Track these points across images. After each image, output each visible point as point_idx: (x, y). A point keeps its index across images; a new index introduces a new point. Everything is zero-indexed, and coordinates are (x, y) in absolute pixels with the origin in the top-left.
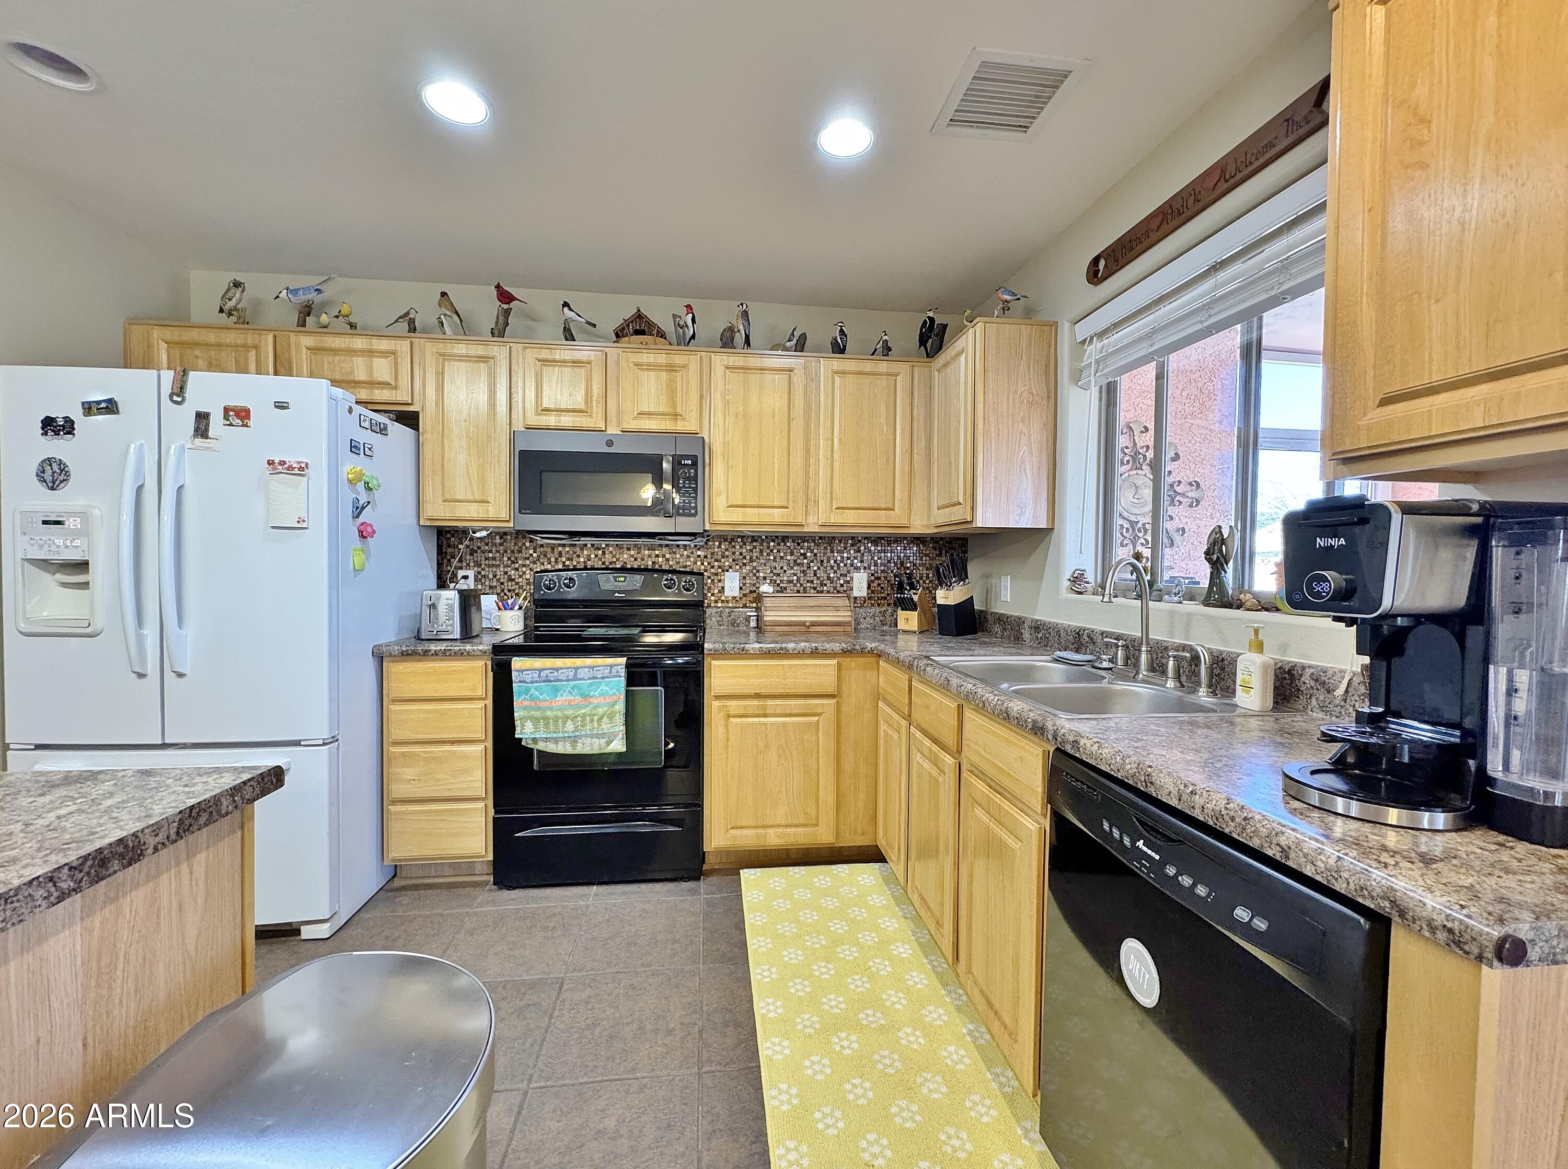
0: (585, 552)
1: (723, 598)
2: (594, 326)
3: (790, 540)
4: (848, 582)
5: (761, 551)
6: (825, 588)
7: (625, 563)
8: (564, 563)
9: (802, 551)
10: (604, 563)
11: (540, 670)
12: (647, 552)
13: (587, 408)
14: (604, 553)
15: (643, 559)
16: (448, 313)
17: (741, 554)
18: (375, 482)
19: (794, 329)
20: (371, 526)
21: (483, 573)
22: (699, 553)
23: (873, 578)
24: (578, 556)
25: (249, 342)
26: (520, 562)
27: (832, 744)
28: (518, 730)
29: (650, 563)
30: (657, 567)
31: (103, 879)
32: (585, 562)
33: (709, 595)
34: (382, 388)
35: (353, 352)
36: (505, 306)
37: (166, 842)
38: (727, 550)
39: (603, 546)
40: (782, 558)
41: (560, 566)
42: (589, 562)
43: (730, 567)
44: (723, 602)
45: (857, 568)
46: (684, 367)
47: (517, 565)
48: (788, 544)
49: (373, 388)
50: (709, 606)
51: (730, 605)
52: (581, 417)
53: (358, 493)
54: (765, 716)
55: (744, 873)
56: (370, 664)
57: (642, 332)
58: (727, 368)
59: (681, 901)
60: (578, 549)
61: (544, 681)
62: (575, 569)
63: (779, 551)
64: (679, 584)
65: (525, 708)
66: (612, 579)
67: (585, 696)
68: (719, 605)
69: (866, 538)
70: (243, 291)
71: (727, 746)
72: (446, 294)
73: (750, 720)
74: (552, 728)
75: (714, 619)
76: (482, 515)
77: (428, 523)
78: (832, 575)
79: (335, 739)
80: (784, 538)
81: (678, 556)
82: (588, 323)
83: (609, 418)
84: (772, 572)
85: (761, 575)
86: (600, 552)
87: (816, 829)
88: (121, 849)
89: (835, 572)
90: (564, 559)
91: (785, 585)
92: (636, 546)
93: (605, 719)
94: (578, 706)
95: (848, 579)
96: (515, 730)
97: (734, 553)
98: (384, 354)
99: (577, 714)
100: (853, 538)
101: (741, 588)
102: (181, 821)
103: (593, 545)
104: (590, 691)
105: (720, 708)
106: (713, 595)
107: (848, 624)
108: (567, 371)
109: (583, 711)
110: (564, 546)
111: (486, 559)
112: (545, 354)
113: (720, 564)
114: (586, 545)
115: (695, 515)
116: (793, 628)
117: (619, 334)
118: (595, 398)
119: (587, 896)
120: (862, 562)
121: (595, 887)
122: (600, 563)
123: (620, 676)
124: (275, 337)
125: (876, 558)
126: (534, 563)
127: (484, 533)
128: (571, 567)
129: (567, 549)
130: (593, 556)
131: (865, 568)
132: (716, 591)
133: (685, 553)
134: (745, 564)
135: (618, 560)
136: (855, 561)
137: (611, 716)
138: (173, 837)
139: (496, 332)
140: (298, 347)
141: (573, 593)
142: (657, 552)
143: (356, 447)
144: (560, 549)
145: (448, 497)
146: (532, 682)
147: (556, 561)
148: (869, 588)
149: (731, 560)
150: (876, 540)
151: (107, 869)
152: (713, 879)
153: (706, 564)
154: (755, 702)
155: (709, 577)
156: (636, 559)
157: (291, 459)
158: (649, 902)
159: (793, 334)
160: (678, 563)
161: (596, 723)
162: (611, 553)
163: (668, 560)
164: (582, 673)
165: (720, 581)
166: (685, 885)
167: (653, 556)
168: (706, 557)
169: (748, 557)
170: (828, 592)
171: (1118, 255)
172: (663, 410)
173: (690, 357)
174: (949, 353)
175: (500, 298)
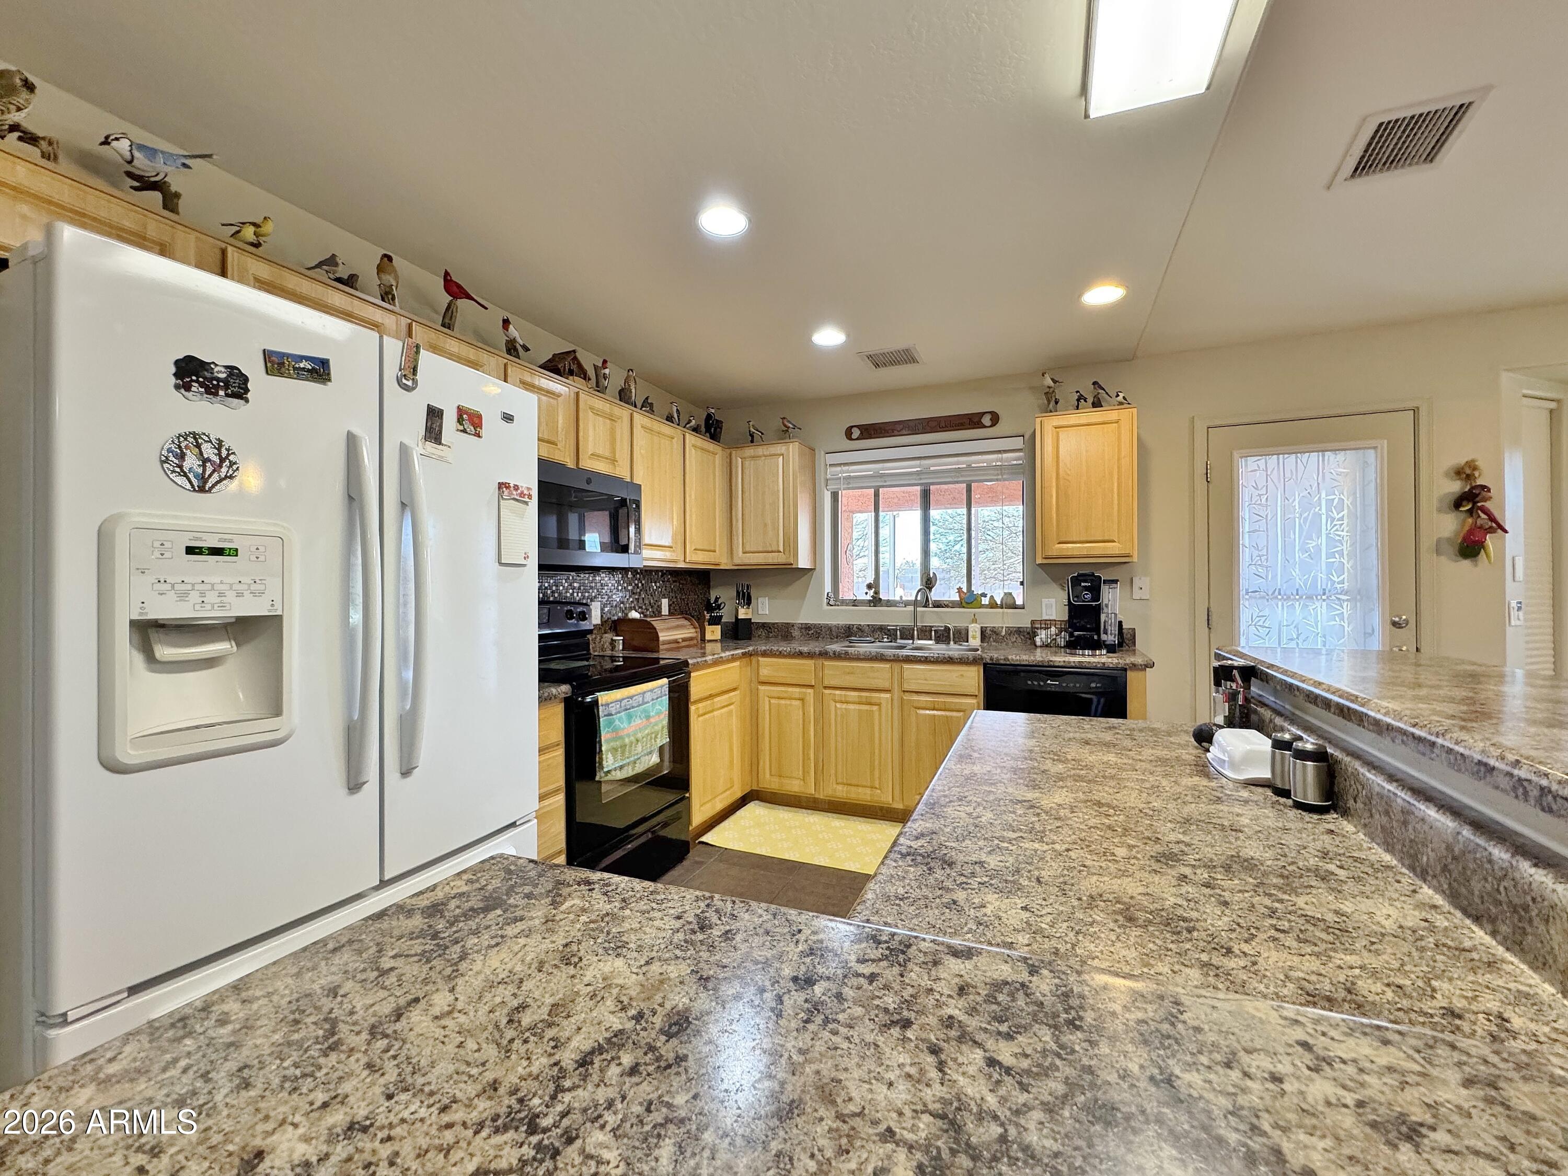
6: (649, 612)
13: (558, 440)
19: (647, 398)
23: (671, 602)
45: (664, 595)
46: (620, 419)
48: (629, 576)
54: (713, 711)
57: (572, 373)
58: (642, 427)
63: (624, 582)
67: (648, 718)
72: (390, 259)
73: (708, 716)
74: (627, 754)
93: (659, 735)
94: (644, 728)
95: (659, 603)
99: (644, 735)
100: (661, 571)
101: (602, 616)
104: (651, 712)
105: (695, 711)
109: (647, 732)
112: (527, 377)
118: (562, 432)
120: (666, 589)
123: (666, 694)
125: (672, 587)
136: (663, 589)
137: (662, 731)
146: (616, 714)
148: (669, 609)
154: (710, 702)
159: (645, 401)
161: (653, 740)
171: (870, 431)
172: (607, 454)
173: (623, 412)
174: (760, 451)
175: (448, 289)
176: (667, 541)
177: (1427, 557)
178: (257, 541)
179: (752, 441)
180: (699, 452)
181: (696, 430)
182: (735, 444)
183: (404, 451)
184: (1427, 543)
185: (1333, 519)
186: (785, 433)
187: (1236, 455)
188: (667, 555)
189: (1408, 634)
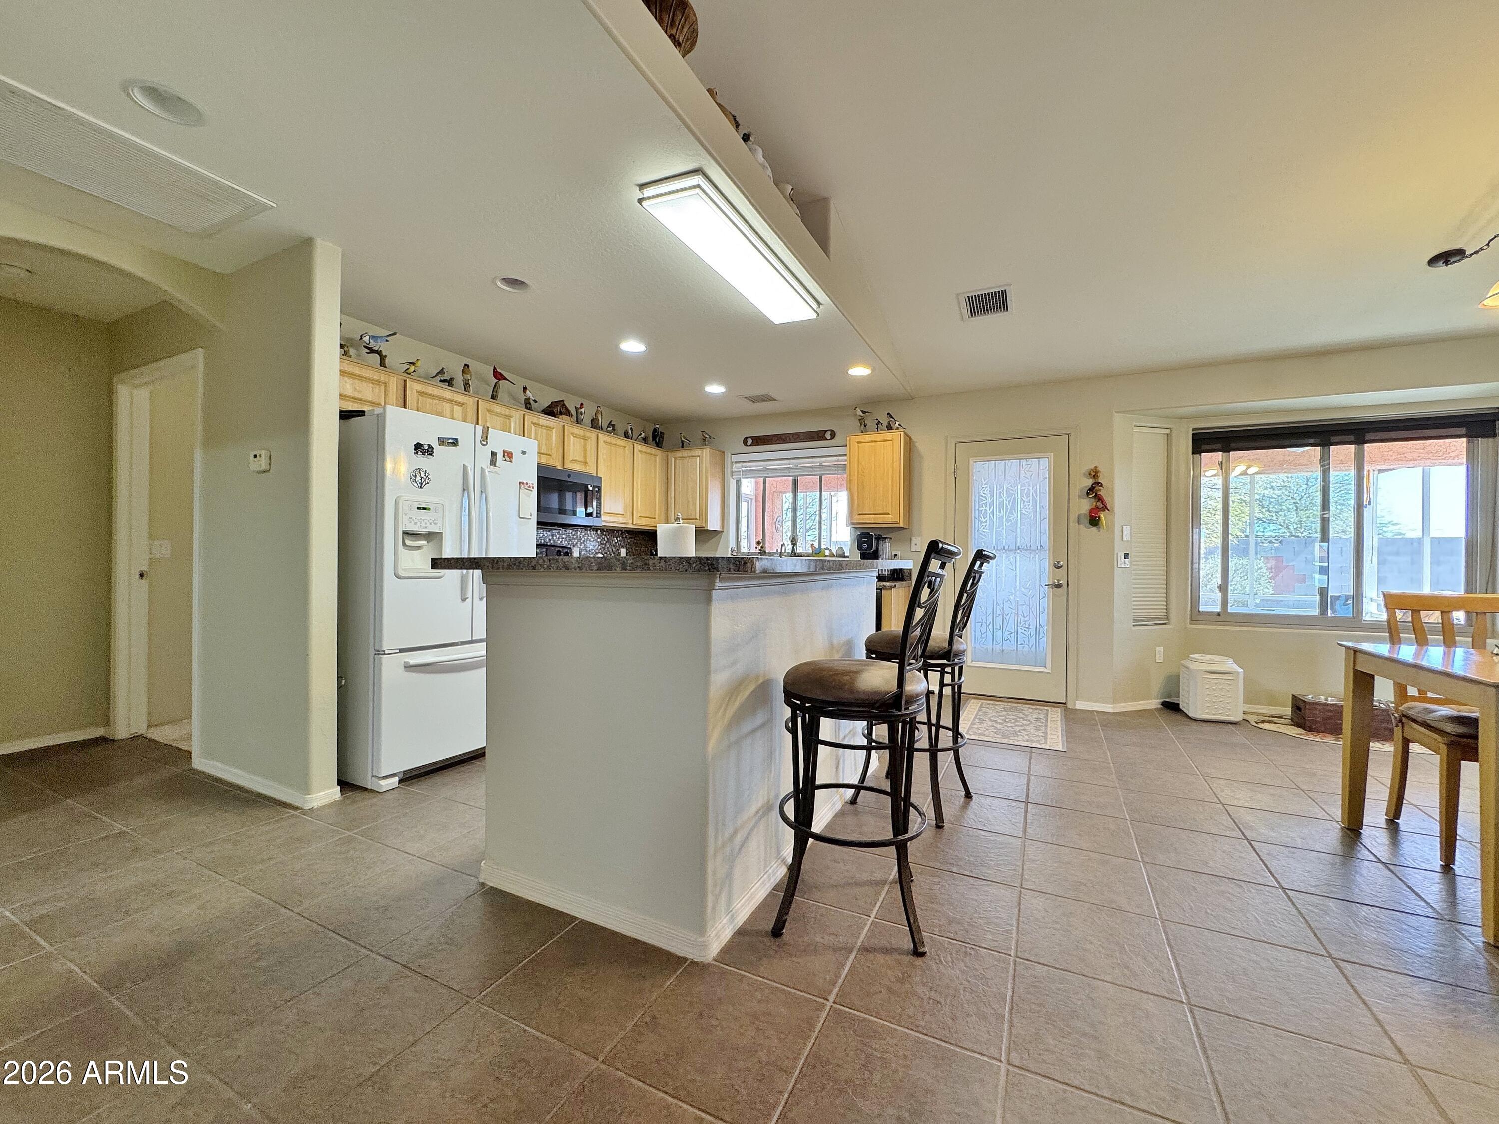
25: (382, 379)
36: (496, 380)
46: (590, 439)
57: (564, 413)
72: (468, 366)
117: (548, 409)
118: (554, 448)
140: (412, 388)
171: (759, 441)
172: (582, 459)
173: (592, 434)
174: (685, 453)
175: (495, 376)
176: (620, 511)
177: (1073, 525)
178: (436, 505)
179: (682, 447)
180: (644, 455)
181: (645, 440)
182: (673, 449)
183: (482, 470)
184: (1074, 517)
185: (1024, 501)
186: (705, 441)
187: (971, 461)
188: (620, 519)
189: (1062, 571)
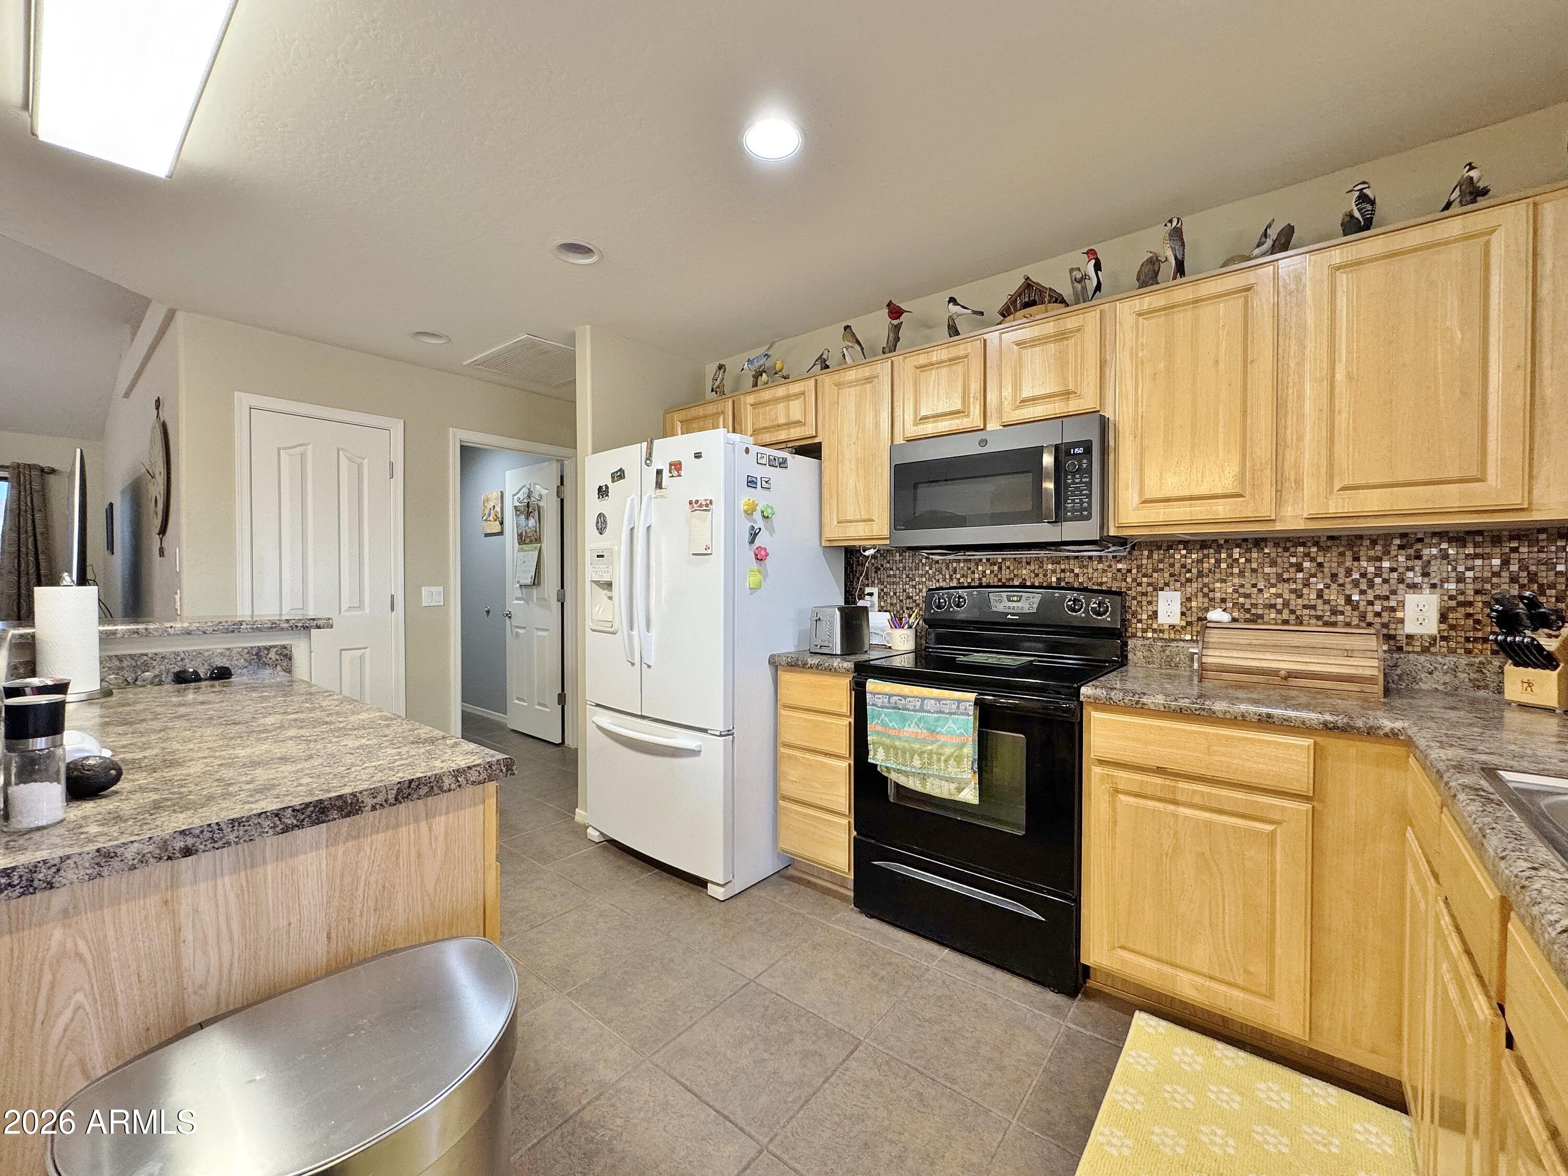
0: (980, 568)
1: (1155, 626)
2: (982, 313)
3: (1270, 544)
4: (1393, 609)
5: (1218, 561)
6: (1341, 618)
7: (1025, 579)
8: (959, 579)
9: (1293, 560)
10: (1000, 580)
11: (890, 696)
12: (1050, 566)
13: (964, 407)
14: (1000, 568)
15: (1045, 575)
16: (850, 344)
17: (1183, 566)
18: (769, 510)
19: (1269, 226)
20: (765, 549)
21: (885, 590)
22: (1120, 566)
23: (1453, 603)
24: (973, 573)
26: (917, 579)
27: (1302, 877)
28: (871, 754)
29: (1054, 579)
30: (1063, 584)
31: (323, 822)
32: (980, 579)
33: (1134, 621)
34: (795, 427)
35: (776, 400)
36: (896, 322)
37: (384, 804)
38: (1161, 561)
39: (1000, 560)
40: (1254, 571)
41: (954, 584)
42: (984, 579)
43: (1167, 584)
44: (1154, 631)
45: (1413, 587)
46: (1078, 330)
47: (914, 583)
48: (1266, 551)
49: (789, 429)
50: (1134, 636)
51: (1166, 636)
52: (957, 418)
53: (755, 522)
54: (1175, 802)
55: (1140, 1019)
56: (767, 671)
57: (1032, 303)
58: (1140, 315)
59: (1035, 1016)
60: (973, 564)
61: (894, 708)
62: (969, 587)
63: (1248, 561)
64: (1088, 605)
65: (878, 733)
66: (1005, 599)
67: (933, 732)
68: (1150, 635)
69: (1434, 534)
70: (724, 371)
71: (1114, 832)
72: (848, 326)
73: (1150, 803)
74: (901, 760)
75: (1139, 654)
76: (868, 534)
77: (828, 544)
78: (1355, 597)
79: (729, 733)
80: (1259, 542)
81: (1090, 571)
82: (975, 312)
83: (989, 414)
84: (1236, 591)
85: (1218, 595)
86: (996, 568)
87: (1269, 1003)
88: (339, 803)
89: (1363, 592)
90: (958, 576)
91: (1260, 612)
92: (1037, 559)
93: (951, 762)
94: (924, 741)
95: (1393, 603)
96: (868, 754)
97: (1172, 565)
98: (797, 396)
99: (924, 749)
100: (1403, 536)
101: (1183, 614)
102: (399, 791)
103: (988, 560)
104: (936, 726)
105: (1103, 778)
106: (1140, 621)
107: (1371, 680)
108: (944, 371)
109: (929, 747)
110: (959, 561)
111: (889, 576)
112: (922, 359)
113: (1150, 580)
114: (981, 560)
115: (1088, 517)
116: (1255, 678)
117: (1006, 313)
118: (972, 395)
119: (933, 957)
120: (1425, 574)
121: (947, 951)
122: (996, 579)
123: (968, 715)
124: (734, 402)
125: (1461, 568)
126: (930, 580)
127: (872, 552)
128: (966, 584)
129: (962, 565)
130: (988, 572)
131: (1433, 586)
132: (1145, 617)
133: (1100, 566)
134: (1189, 580)
135: (1016, 576)
136: (1410, 574)
137: (959, 760)
138: (392, 801)
139: (887, 350)
140: (745, 404)
141: (962, 614)
142: (1063, 567)
143: (752, 482)
144: (955, 565)
145: (841, 519)
146: (882, 707)
147: (951, 579)
148: (1443, 618)
149: (1167, 575)
150: (1460, 537)
151: (327, 816)
152: (1095, 1006)
153: (1129, 580)
154: (1158, 780)
155: (1134, 598)
156: (1037, 575)
157: (701, 498)
158: (995, 997)
159: (1265, 235)
160: (1090, 579)
161: (942, 764)
162: (1008, 568)
163: (1077, 575)
164: (929, 705)
165: (1150, 603)
166: (1052, 997)
167: (1059, 571)
168: (1129, 571)
169: (1194, 571)
170: (1348, 625)
172: (1052, 389)
178: (608, 551)
